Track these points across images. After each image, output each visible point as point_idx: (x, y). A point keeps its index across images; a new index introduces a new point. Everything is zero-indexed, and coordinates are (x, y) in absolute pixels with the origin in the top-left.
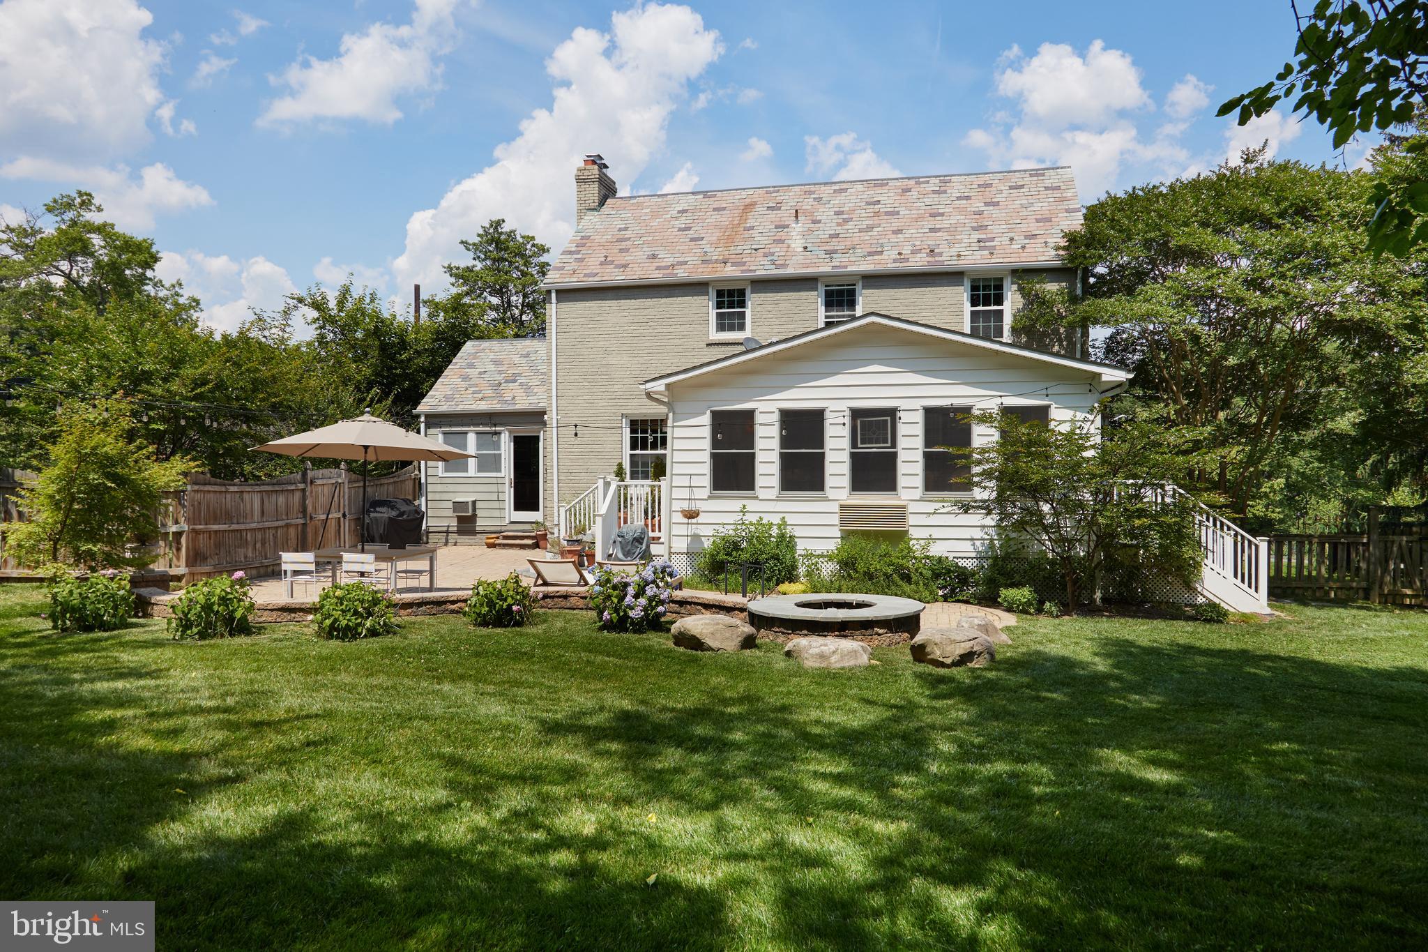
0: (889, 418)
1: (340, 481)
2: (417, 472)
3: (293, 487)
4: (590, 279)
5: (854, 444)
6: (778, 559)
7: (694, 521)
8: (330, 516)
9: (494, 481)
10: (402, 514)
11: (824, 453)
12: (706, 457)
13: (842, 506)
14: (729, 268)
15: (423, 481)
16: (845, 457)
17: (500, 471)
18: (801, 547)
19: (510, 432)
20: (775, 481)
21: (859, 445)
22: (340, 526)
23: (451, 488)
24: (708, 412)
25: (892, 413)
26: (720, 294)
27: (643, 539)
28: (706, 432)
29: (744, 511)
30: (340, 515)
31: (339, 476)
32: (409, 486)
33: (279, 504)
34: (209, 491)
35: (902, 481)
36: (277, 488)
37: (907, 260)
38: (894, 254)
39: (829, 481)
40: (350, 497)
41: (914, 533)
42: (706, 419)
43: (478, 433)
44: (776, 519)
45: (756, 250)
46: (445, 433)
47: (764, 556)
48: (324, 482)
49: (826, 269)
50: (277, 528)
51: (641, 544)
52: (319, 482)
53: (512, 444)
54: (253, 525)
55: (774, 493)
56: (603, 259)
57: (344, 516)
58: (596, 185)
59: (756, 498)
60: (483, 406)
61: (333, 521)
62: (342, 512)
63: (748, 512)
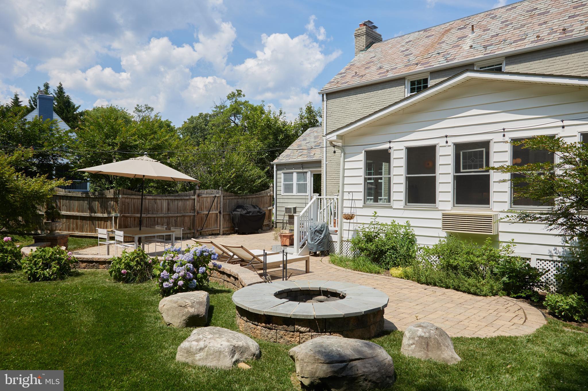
0: (484, 149)
1: (217, 195)
2: (272, 193)
3: (187, 198)
4: (343, 85)
5: (457, 169)
6: (396, 250)
7: (352, 221)
8: (210, 213)
9: (304, 197)
10: (248, 213)
11: (435, 177)
12: (361, 180)
13: (443, 215)
14: (419, 66)
15: (275, 197)
16: (450, 179)
17: (306, 192)
18: (420, 242)
19: (311, 172)
20: (402, 196)
21: (462, 170)
22: (217, 217)
23: (286, 201)
24: (363, 152)
25: (486, 144)
26: (413, 83)
27: (322, 231)
28: (362, 165)
29: (375, 216)
30: (218, 212)
31: (218, 193)
32: (267, 199)
33: (179, 205)
34: (135, 198)
35: (494, 197)
36: (177, 198)
37: (543, 40)
38: (533, 38)
39: (439, 197)
40: (224, 204)
41: (502, 238)
42: (362, 157)
43: (298, 173)
44: (402, 222)
45: (438, 53)
46: (284, 173)
47: (387, 247)
48: (208, 195)
49: (480, 56)
50: (177, 217)
51: (321, 234)
52: (203, 196)
53: (312, 178)
54: (161, 215)
55: (402, 205)
56: (354, 74)
57: (220, 212)
58: (365, 37)
59: (391, 207)
60: (300, 159)
61: (213, 215)
62: (219, 210)
63: (378, 216)
